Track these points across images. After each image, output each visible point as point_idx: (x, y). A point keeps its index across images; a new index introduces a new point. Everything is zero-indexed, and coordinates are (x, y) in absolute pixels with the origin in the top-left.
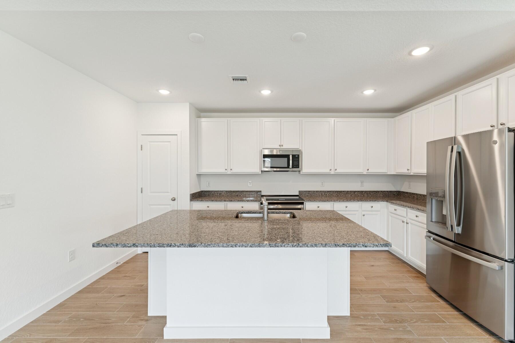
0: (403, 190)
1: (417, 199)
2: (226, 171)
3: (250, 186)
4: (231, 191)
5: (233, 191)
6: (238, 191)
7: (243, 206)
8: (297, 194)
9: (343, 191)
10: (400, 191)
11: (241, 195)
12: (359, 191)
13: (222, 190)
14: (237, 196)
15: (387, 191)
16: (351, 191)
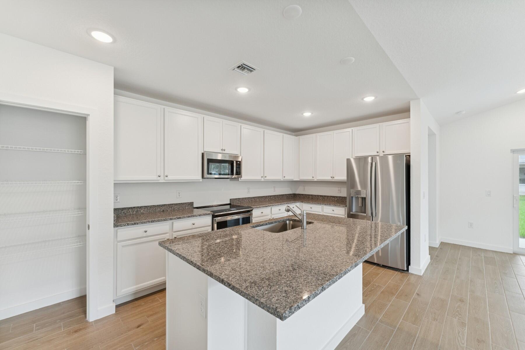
0: (297, 193)
1: (312, 199)
2: (159, 178)
3: (179, 197)
4: (154, 206)
5: (158, 206)
6: (164, 205)
7: (193, 222)
8: (228, 202)
9: (264, 197)
10: (295, 194)
11: (169, 210)
12: (273, 196)
13: (140, 205)
14: (163, 211)
15: (288, 194)
16: (268, 196)
